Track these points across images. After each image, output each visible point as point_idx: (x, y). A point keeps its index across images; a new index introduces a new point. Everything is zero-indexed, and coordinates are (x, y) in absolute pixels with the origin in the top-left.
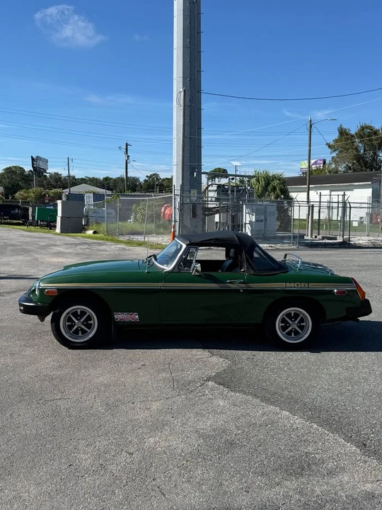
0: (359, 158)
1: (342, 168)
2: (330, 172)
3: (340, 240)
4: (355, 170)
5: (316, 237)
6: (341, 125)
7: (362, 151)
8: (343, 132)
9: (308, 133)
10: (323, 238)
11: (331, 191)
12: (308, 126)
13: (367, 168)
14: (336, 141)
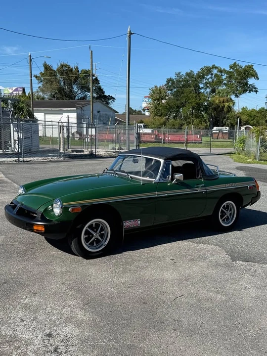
0: (61, 90)
1: (47, 96)
2: (38, 99)
3: (86, 152)
4: (57, 99)
5: (67, 150)
6: (45, 62)
7: (62, 84)
8: (47, 67)
9: (29, 66)
10: (73, 151)
11: (45, 114)
12: (29, 60)
13: (67, 97)
14: (42, 74)
